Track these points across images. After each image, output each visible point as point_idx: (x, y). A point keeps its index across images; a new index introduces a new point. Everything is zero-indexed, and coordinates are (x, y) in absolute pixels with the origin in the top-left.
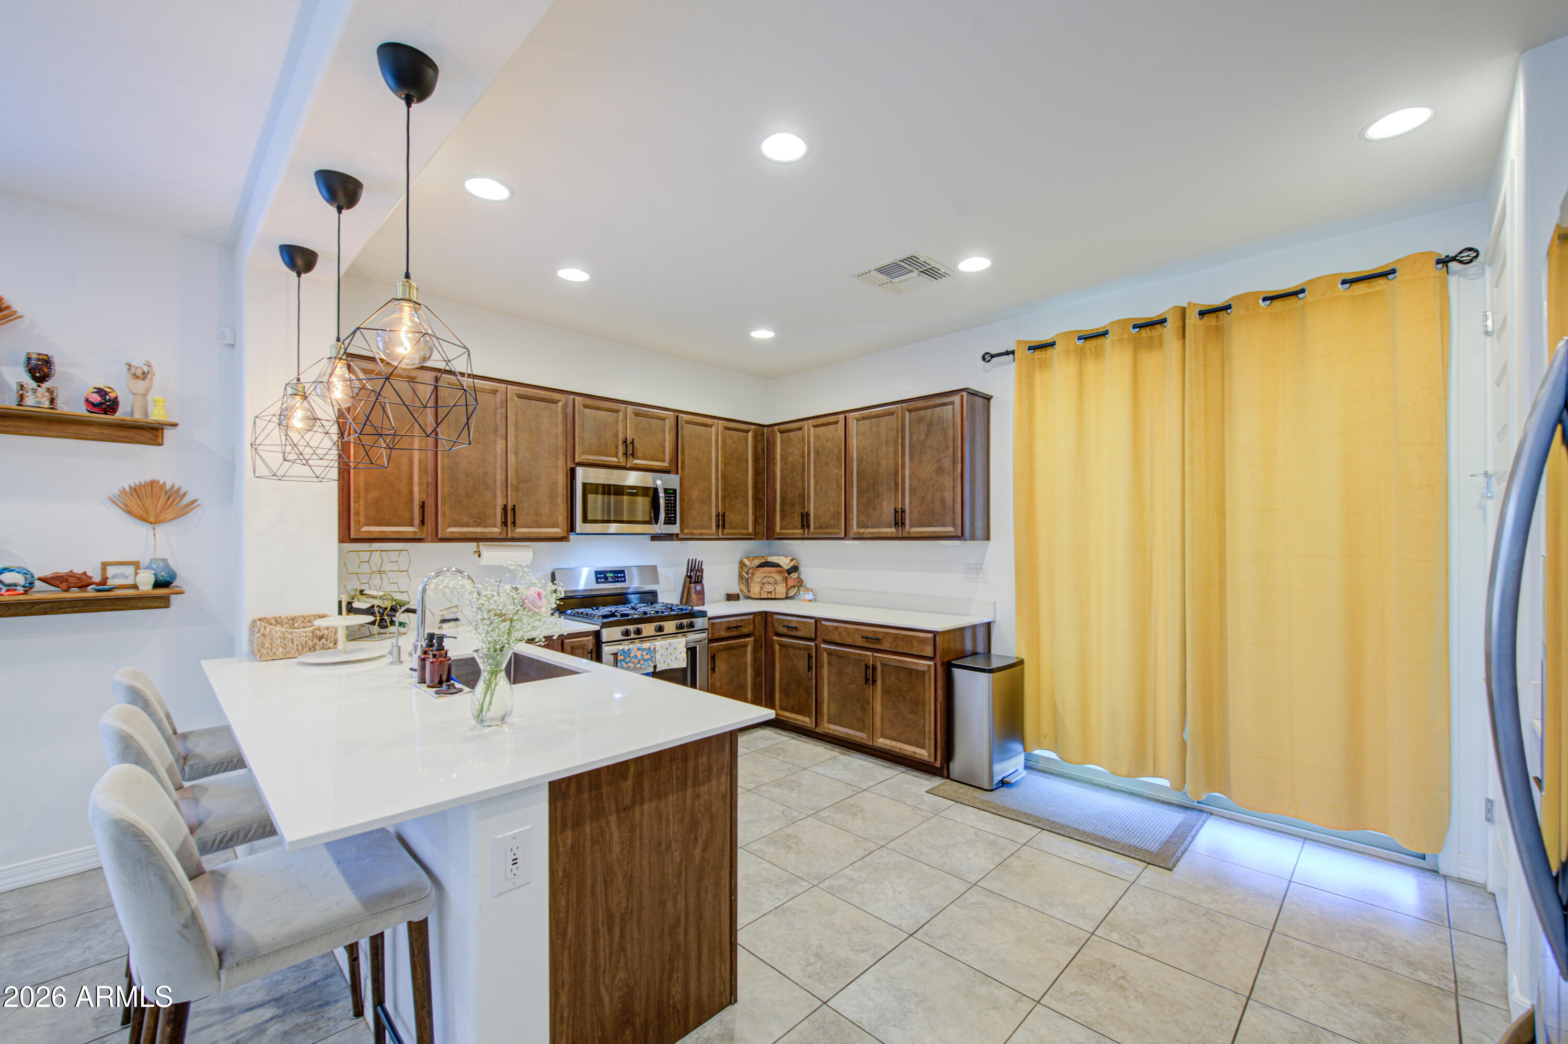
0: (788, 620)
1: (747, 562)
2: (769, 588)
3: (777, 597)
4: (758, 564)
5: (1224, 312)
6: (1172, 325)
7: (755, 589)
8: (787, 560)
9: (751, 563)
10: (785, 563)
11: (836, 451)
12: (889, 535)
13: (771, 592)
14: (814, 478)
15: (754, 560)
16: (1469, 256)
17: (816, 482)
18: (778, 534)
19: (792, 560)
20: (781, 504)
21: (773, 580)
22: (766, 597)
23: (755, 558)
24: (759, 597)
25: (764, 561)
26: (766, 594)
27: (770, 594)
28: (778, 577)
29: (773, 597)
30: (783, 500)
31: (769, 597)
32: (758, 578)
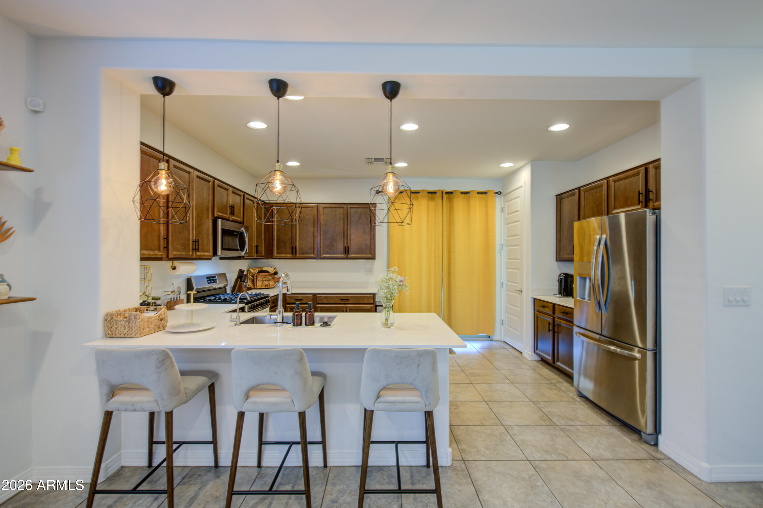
0: (296, 296)
1: (251, 270)
2: (266, 283)
3: (270, 287)
4: (258, 271)
5: (450, 194)
6: (439, 194)
7: (259, 284)
8: (272, 269)
9: (254, 271)
10: (271, 270)
11: (312, 220)
12: (341, 257)
13: (267, 285)
14: (299, 231)
15: (256, 269)
16: (499, 193)
17: (300, 233)
18: (276, 256)
19: (275, 269)
20: (277, 242)
21: (268, 279)
22: (264, 287)
23: (256, 268)
24: (261, 288)
25: (261, 270)
26: (265, 286)
27: (266, 286)
28: (270, 278)
29: (268, 287)
30: (278, 240)
31: (266, 287)
32: (260, 278)
